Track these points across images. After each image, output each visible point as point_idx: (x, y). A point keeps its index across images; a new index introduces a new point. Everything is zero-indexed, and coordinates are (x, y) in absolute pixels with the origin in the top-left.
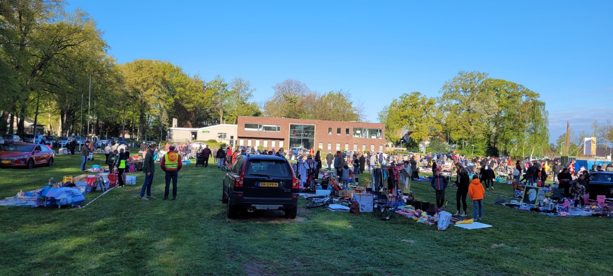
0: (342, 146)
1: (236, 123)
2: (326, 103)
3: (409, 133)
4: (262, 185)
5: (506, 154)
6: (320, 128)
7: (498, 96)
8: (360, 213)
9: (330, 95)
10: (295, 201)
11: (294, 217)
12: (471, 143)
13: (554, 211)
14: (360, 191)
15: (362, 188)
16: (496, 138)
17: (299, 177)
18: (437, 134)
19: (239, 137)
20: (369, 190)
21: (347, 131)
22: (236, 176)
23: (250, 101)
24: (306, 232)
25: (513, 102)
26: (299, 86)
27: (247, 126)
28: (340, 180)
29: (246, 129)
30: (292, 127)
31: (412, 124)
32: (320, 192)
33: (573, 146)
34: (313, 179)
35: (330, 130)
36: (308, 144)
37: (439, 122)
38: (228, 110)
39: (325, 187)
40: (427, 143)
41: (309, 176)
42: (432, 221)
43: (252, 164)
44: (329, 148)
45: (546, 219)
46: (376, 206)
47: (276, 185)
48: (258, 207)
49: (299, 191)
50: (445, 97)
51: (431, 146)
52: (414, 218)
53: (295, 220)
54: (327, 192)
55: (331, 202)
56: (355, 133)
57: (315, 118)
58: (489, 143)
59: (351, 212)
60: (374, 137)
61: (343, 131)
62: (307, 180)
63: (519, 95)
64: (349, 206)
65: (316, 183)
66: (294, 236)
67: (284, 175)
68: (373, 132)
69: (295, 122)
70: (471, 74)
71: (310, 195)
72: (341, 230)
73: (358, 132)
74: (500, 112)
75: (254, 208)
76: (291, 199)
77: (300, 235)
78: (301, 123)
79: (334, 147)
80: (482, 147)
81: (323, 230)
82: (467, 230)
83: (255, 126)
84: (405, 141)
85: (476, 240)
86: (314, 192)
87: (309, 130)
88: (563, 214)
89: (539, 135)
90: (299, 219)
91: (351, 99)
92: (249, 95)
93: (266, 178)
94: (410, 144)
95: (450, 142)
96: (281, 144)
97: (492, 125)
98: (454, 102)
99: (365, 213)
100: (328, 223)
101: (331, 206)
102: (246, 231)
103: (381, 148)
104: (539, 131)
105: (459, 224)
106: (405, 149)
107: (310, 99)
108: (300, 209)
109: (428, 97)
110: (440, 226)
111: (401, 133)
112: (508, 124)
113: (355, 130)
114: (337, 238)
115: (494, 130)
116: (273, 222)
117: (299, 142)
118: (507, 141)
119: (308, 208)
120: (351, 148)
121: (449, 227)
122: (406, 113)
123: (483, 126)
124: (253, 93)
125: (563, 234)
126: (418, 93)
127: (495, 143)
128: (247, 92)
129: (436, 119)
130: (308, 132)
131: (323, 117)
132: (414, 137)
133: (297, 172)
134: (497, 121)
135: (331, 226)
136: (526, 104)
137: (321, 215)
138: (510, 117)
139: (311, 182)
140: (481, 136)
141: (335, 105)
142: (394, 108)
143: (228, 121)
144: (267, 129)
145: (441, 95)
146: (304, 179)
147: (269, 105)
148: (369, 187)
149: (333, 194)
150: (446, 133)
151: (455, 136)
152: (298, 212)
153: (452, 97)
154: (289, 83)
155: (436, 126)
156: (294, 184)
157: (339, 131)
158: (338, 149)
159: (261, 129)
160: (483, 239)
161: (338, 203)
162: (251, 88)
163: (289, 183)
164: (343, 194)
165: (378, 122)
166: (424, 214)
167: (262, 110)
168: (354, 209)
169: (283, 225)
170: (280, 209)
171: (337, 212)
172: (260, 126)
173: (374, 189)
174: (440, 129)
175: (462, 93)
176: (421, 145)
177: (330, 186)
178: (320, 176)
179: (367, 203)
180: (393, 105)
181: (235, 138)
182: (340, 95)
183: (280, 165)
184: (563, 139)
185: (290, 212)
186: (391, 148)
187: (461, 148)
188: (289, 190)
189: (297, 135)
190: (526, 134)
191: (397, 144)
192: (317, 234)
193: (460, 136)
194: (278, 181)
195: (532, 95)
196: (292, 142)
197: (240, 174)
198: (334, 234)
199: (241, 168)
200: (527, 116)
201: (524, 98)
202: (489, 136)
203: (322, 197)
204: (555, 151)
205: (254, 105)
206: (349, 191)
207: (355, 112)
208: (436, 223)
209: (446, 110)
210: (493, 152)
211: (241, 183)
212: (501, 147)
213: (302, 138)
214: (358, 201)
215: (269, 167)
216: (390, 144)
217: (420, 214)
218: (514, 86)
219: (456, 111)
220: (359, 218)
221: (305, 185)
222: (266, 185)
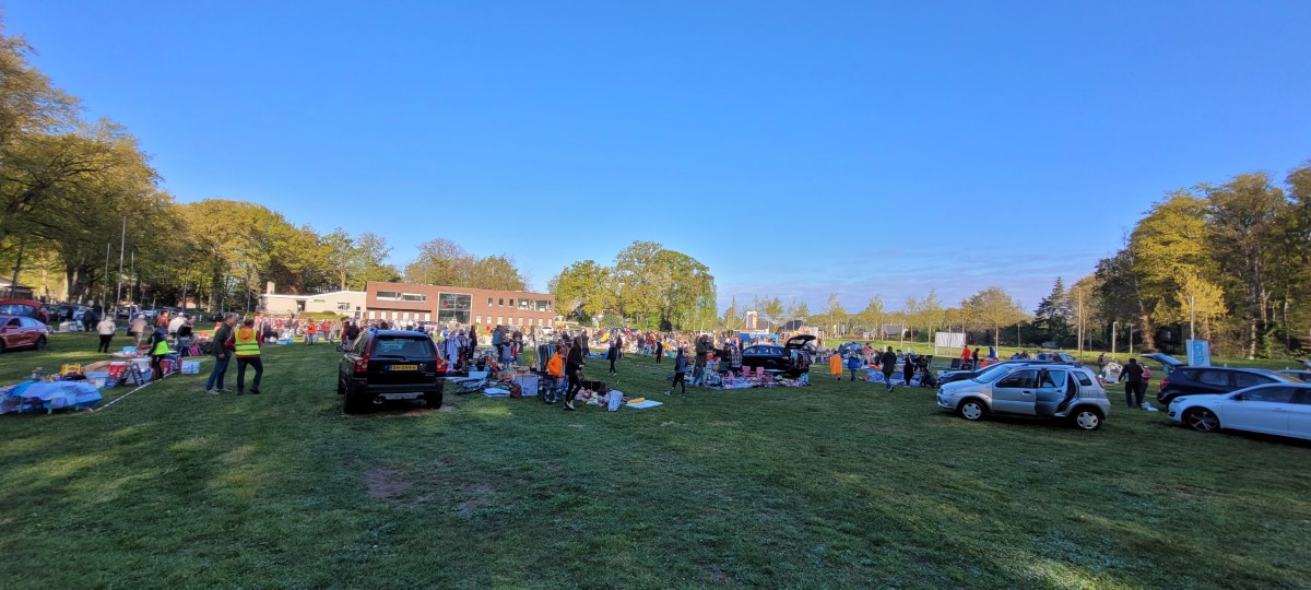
0: (505, 319)
1: (365, 290)
2: (486, 269)
3: (582, 306)
4: (394, 368)
5: (678, 328)
6: (477, 298)
7: (672, 268)
8: (522, 397)
9: (492, 259)
10: (441, 386)
11: (438, 407)
12: (645, 317)
13: (720, 384)
14: (523, 372)
15: (527, 368)
16: (669, 311)
17: (448, 357)
18: (612, 307)
19: (369, 309)
20: (533, 370)
21: (511, 302)
22: (357, 358)
23: (385, 263)
24: (453, 424)
25: (686, 275)
26: (451, 247)
27: (380, 294)
28: (500, 360)
29: (379, 298)
30: (442, 296)
31: (584, 296)
32: (474, 374)
33: (738, 320)
34: (466, 359)
35: (490, 300)
36: (462, 318)
37: (614, 294)
38: (354, 274)
39: (481, 369)
40: (600, 316)
41: (460, 356)
42: (603, 402)
43: (382, 342)
44: (489, 322)
45: (713, 393)
46: (541, 388)
47: (414, 368)
48: (389, 397)
49: (444, 374)
50: (620, 267)
51: (604, 320)
52: (584, 399)
53: (441, 410)
54: (484, 374)
55: (488, 386)
56: (521, 305)
57: (472, 286)
58: (663, 317)
59: (511, 396)
60: (542, 310)
61: (506, 302)
62: (459, 361)
63: (690, 268)
64: (510, 389)
65: (470, 364)
66: (437, 430)
67: (426, 355)
68: (542, 303)
69: (446, 290)
70: (646, 245)
71: (460, 379)
72: (497, 418)
73: (524, 303)
74: (673, 285)
75: (383, 398)
76: (434, 385)
77: (445, 429)
78: (455, 292)
79: (494, 320)
80: (656, 321)
81: (476, 421)
82: (638, 409)
83: (393, 295)
84: (577, 314)
85: (646, 420)
86: (467, 375)
87: (464, 300)
88: (728, 387)
89: (709, 309)
90: (445, 409)
91: (515, 266)
92: (385, 255)
93: (401, 360)
94: (583, 318)
95: (625, 316)
96: (427, 317)
97: (665, 298)
98: (628, 273)
99: (529, 397)
100: (482, 411)
101: (487, 391)
102: (369, 429)
103: (550, 321)
104: (709, 305)
105: (632, 403)
106: (577, 323)
107: (466, 263)
108: (447, 397)
109: (602, 267)
110: (610, 407)
111: (573, 306)
112: (681, 297)
113: (521, 301)
114: (492, 429)
115: (667, 304)
116: (409, 415)
117: (451, 315)
118: (679, 315)
119: (459, 394)
120: (515, 322)
121: (619, 408)
122: (578, 284)
123: (658, 299)
124: (389, 253)
125: (728, 407)
126: (592, 262)
127: (669, 316)
128: (381, 252)
129: (610, 291)
130: (463, 303)
131: (482, 285)
132: (588, 310)
133: (446, 351)
134: (670, 294)
135: (486, 415)
136: (697, 277)
137: (474, 402)
138: (682, 290)
139: (464, 362)
140: (655, 310)
141: (496, 271)
142: (565, 278)
143: (352, 288)
144: (408, 298)
145: (615, 265)
146: (454, 359)
147: (412, 268)
148: (533, 366)
149: (490, 377)
150: (621, 305)
151: (629, 309)
152: (444, 400)
153: (627, 267)
154: (440, 242)
155: (610, 298)
156: (439, 366)
157: (501, 302)
158: (500, 323)
159: (399, 299)
160: (654, 417)
161: (496, 386)
162: (387, 247)
163: (432, 365)
164: (503, 375)
165: (548, 292)
166: (595, 394)
167: (402, 275)
168: (516, 393)
169: (423, 418)
170: (419, 397)
171: (495, 398)
172: (399, 295)
173: (539, 369)
174: (614, 301)
175: (636, 264)
176: (594, 319)
177: (487, 368)
178: (476, 355)
179: (530, 385)
180: (564, 274)
181: (363, 309)
182: (502, 260)
183: (421, 343)
184: (730, 311)
185: (434, 401)
186: (561, 321)
187: (635, 322)
188: (432, 374)
189: (449, 307)
190: (698, 309)
191: (569, 317)
192: (467, 426)
193: (635, 310)
194: (417, 363)
195: (703, 268)
196: (442, 315)
197: (363, 355)
198: (489, 424)
199: (365, 347)
200: (698, 289)
201: (695, 272)
202: (663, 310)
203: (477, 380)
204: (721, 324)
205: (391, 268)
206: (510, 373)
207: (520, 281)
208: (607, 404)
209: (621, 281)
210: (666, 326)
211: (365, 366)
212: (673, 321)
213: (455, 309)
214: (520, 383)
215: (405, 346)
216: (560, 317)
217: (590, 395)
218: (686, 258)
219: (630, 282)
220: (520, 403)
221: (456, 367)
222: (400, 368)
